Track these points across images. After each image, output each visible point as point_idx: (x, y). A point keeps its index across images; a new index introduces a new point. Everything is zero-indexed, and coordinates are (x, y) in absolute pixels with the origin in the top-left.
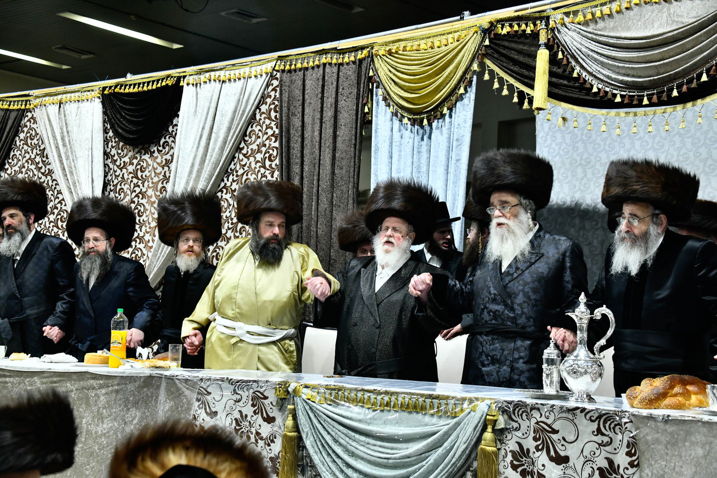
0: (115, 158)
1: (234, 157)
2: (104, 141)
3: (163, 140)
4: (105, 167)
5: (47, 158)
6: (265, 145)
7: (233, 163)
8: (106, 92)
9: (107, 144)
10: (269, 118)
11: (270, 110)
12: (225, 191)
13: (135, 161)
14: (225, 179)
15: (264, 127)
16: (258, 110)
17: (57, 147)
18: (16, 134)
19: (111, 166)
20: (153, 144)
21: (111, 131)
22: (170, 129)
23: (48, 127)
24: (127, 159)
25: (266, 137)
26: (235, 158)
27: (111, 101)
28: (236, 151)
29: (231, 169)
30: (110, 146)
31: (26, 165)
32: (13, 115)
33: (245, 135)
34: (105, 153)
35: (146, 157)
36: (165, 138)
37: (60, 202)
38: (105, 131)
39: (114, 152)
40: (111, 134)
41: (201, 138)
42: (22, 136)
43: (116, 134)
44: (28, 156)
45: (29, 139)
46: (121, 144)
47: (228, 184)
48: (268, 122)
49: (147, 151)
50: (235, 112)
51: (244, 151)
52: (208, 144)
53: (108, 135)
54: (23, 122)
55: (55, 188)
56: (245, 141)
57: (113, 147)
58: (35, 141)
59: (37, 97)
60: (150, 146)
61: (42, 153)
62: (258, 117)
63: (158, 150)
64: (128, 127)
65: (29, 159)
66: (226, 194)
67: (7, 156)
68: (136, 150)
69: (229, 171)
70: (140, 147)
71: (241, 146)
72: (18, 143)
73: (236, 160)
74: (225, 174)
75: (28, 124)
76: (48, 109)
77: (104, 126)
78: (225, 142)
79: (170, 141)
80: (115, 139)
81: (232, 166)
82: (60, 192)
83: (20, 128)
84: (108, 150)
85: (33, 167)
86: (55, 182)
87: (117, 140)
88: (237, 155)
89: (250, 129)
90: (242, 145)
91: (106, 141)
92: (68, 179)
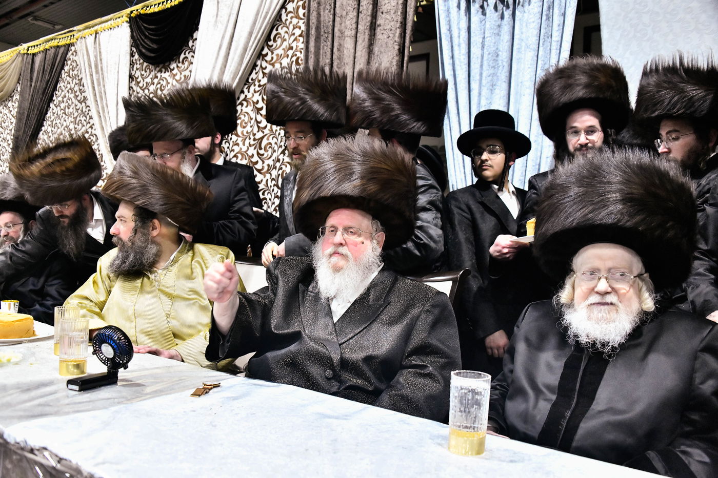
0: (138, 80)
1: (255, 66)
2: (131, 64)
3: (182, 56)
4: (130, 89)
5: (84, 86)
6: (291, 48)
7: (254, 72)
8: (132, 15)
9: (133, 67)
10: (297, 17)
11: (298, 8)
12: (245, 103)
13: (156, 81)
14: (246, 90)
15: (291, 27)
16: (284, 10)
17: (91, 75)
18: (62, 68)
19: (135, 88)
20: (173, 61)
21: (137, 54)
22: (190, 43)
23: (86, 57)
24: (148, 80)
25: (293, 38)
26: (257, 66)
27: (137, 22)
28: (258, 58)
29: (252, 79)
30: (135, 69)
31: (67, 95)
32: (62, 50)
33: (268, 38)
34: (131, 77)
35: (166, 75)
36: (185, 54)
37: (91, 127)
38: (132, 55)
39: (138, 74)
40: (137, 56)
41: (220, 48)
42: (66, 68)
43: (141, 55)
44: (69, 86)
45: (71, 70)
46: (145, 64)
47: (249, 96)
48: (295, 21)
49: (167, 68)
50: (257, 14)
51: (268, 58)
52: (228, 54)
53: (134, 58)
54: (68, 56)
55: (88, 114)
56: (269, 47)
57: (137, 69)
58: (75, 72)
59: (79, 31)
60: (170, 64)
61: (80, 83)
62: (284, 17)
63: (177, 66)
64: (151, 46)
65: (70, 89)
66: (247, 107)
67: (55, 89)
68: (158, 69)
69: (250, 81)
70: (161, 66)
71: (264, 52)
72: (63, 76)
73: (257, 68)
74: (245, 84)
75: (71, 57)
76: (87, 40)
77: (131, 49)
78: (245, 50)
79: (189, 56)
80: (139, 60)
81: (253, 76)
82: (91, 118)
83: (66, 62)
84: (133, 73)
85: (72, 96)
86: (88, 108)
87: (142, 61)
88: (259, 63)
89: (274, 32)
90: (266, 51)
91: (132, 64)
92: (98, 105)
